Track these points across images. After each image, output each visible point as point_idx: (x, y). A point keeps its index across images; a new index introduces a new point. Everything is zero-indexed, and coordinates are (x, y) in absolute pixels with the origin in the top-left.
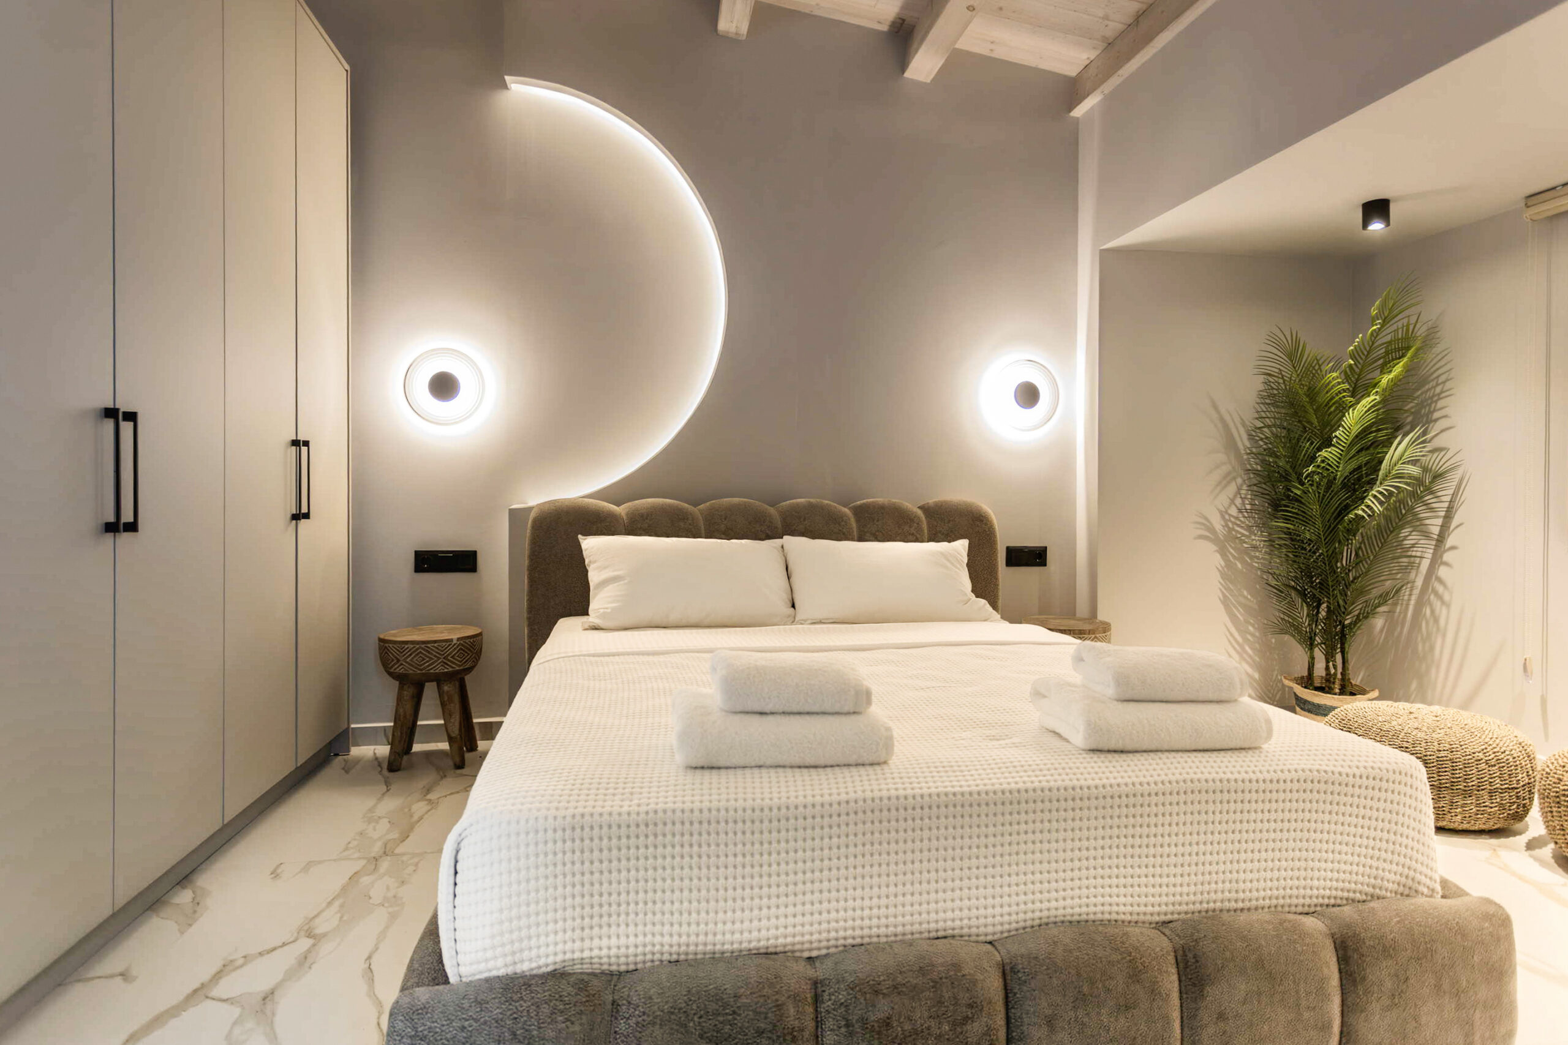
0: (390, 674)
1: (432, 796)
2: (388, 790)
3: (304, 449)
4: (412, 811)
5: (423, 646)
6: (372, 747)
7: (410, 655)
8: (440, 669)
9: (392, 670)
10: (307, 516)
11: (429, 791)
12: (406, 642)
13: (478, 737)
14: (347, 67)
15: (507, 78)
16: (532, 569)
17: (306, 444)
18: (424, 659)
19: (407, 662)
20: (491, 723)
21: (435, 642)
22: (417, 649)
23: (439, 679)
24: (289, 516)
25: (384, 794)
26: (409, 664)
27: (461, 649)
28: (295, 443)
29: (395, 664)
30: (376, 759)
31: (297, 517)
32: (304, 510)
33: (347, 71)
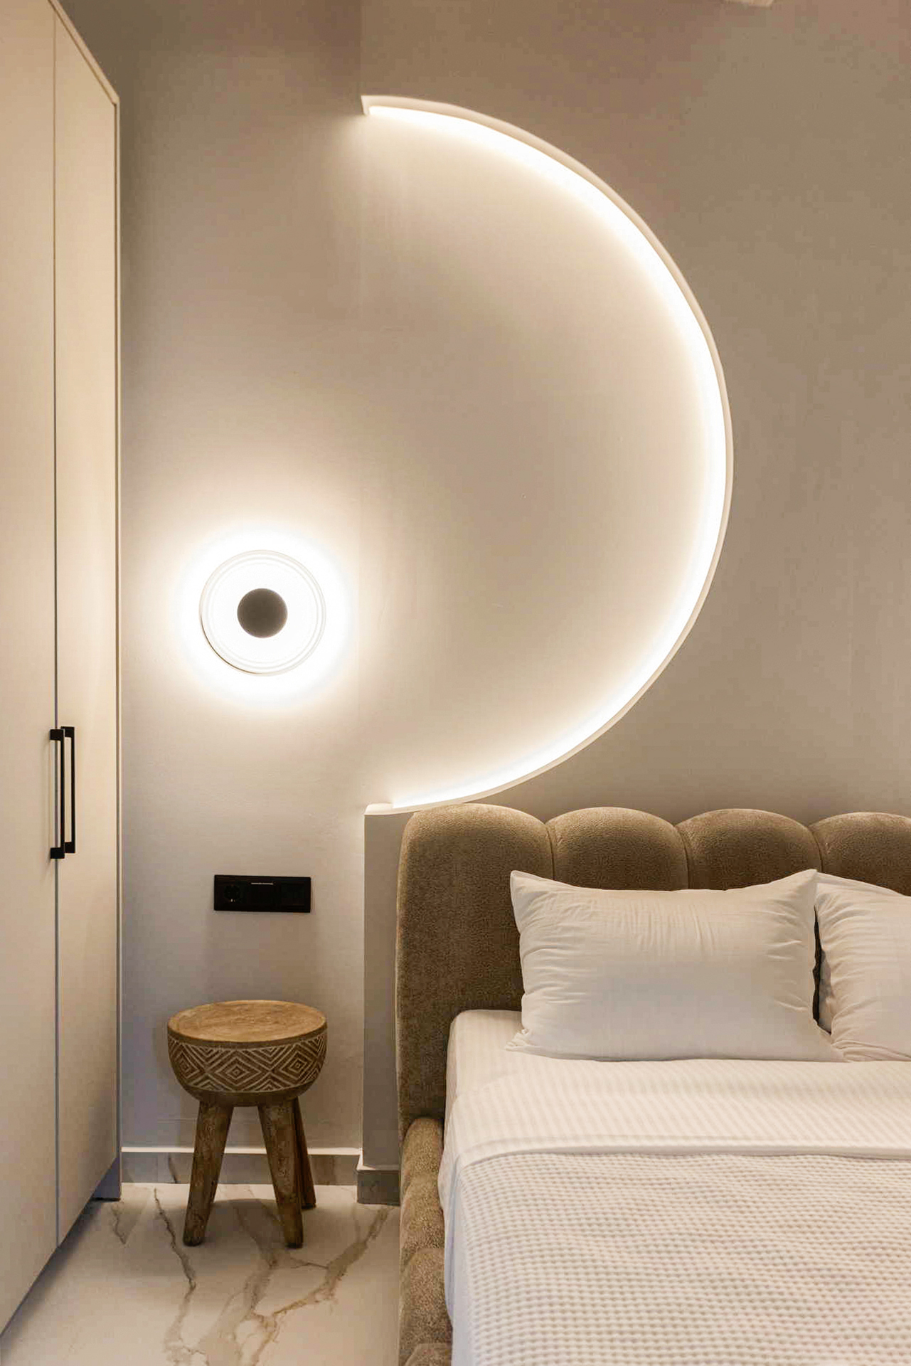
0: (187, 1088)
1: (264, 1309)
2: (192, 1288)
3: (67, 740)
4: (240, 1340)
5: (240, 1051)
6: (151, 1186)
7: (220, 1065)
8: (264, 1088)
9: (191, 1084)
10: (70, 848)
11: (256, 1297)
12: (217, 1044)
13: (314, 1179)
14: (116, 99)
15: (366, 99)
16: (410, 925)
17: (70, 732)
18: (242, 1072)
19: (215, 1075)
20: (332, 1156)
21: (259, 1044)
22: (232, 1056)
23: (261, 1103)
24: (47, 853)
25: (187, 1299)
26: (218, 1077)
27: (298, 1055)
28: (57, 735)
29: (196, 1076)
30: (162, 1213)
31: (56, 854)
32: (68, 839)
33: (115, 105)
